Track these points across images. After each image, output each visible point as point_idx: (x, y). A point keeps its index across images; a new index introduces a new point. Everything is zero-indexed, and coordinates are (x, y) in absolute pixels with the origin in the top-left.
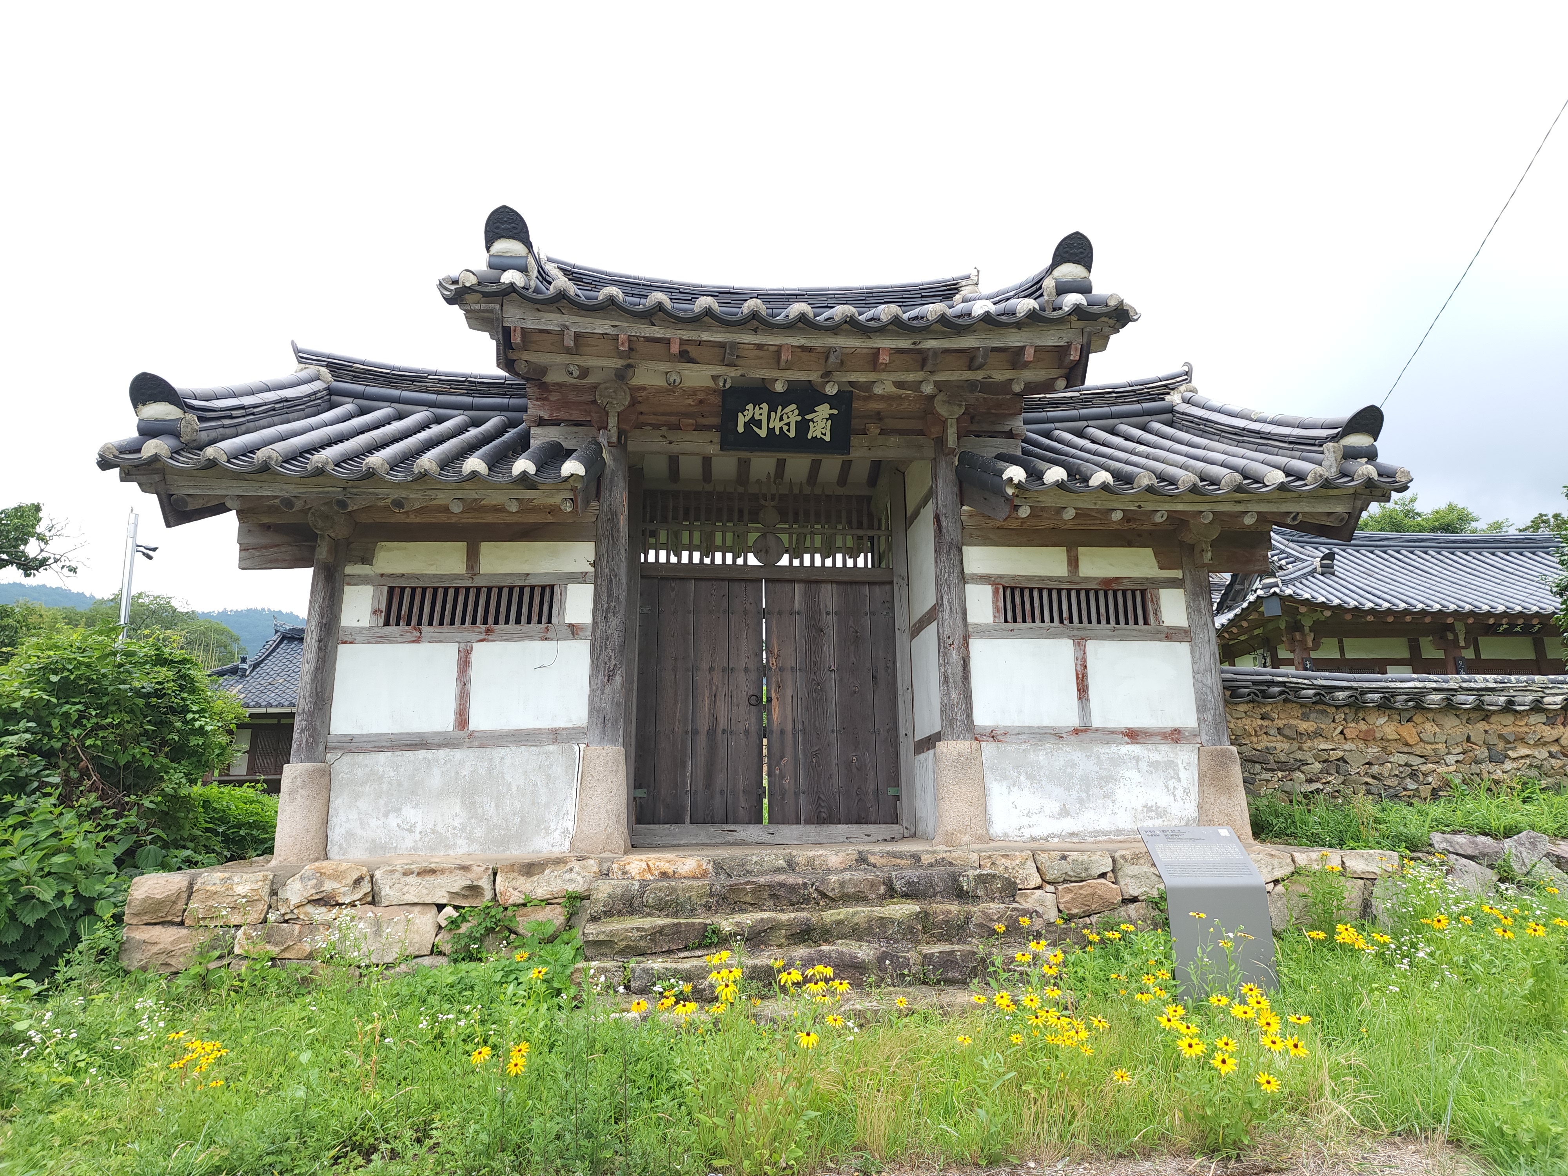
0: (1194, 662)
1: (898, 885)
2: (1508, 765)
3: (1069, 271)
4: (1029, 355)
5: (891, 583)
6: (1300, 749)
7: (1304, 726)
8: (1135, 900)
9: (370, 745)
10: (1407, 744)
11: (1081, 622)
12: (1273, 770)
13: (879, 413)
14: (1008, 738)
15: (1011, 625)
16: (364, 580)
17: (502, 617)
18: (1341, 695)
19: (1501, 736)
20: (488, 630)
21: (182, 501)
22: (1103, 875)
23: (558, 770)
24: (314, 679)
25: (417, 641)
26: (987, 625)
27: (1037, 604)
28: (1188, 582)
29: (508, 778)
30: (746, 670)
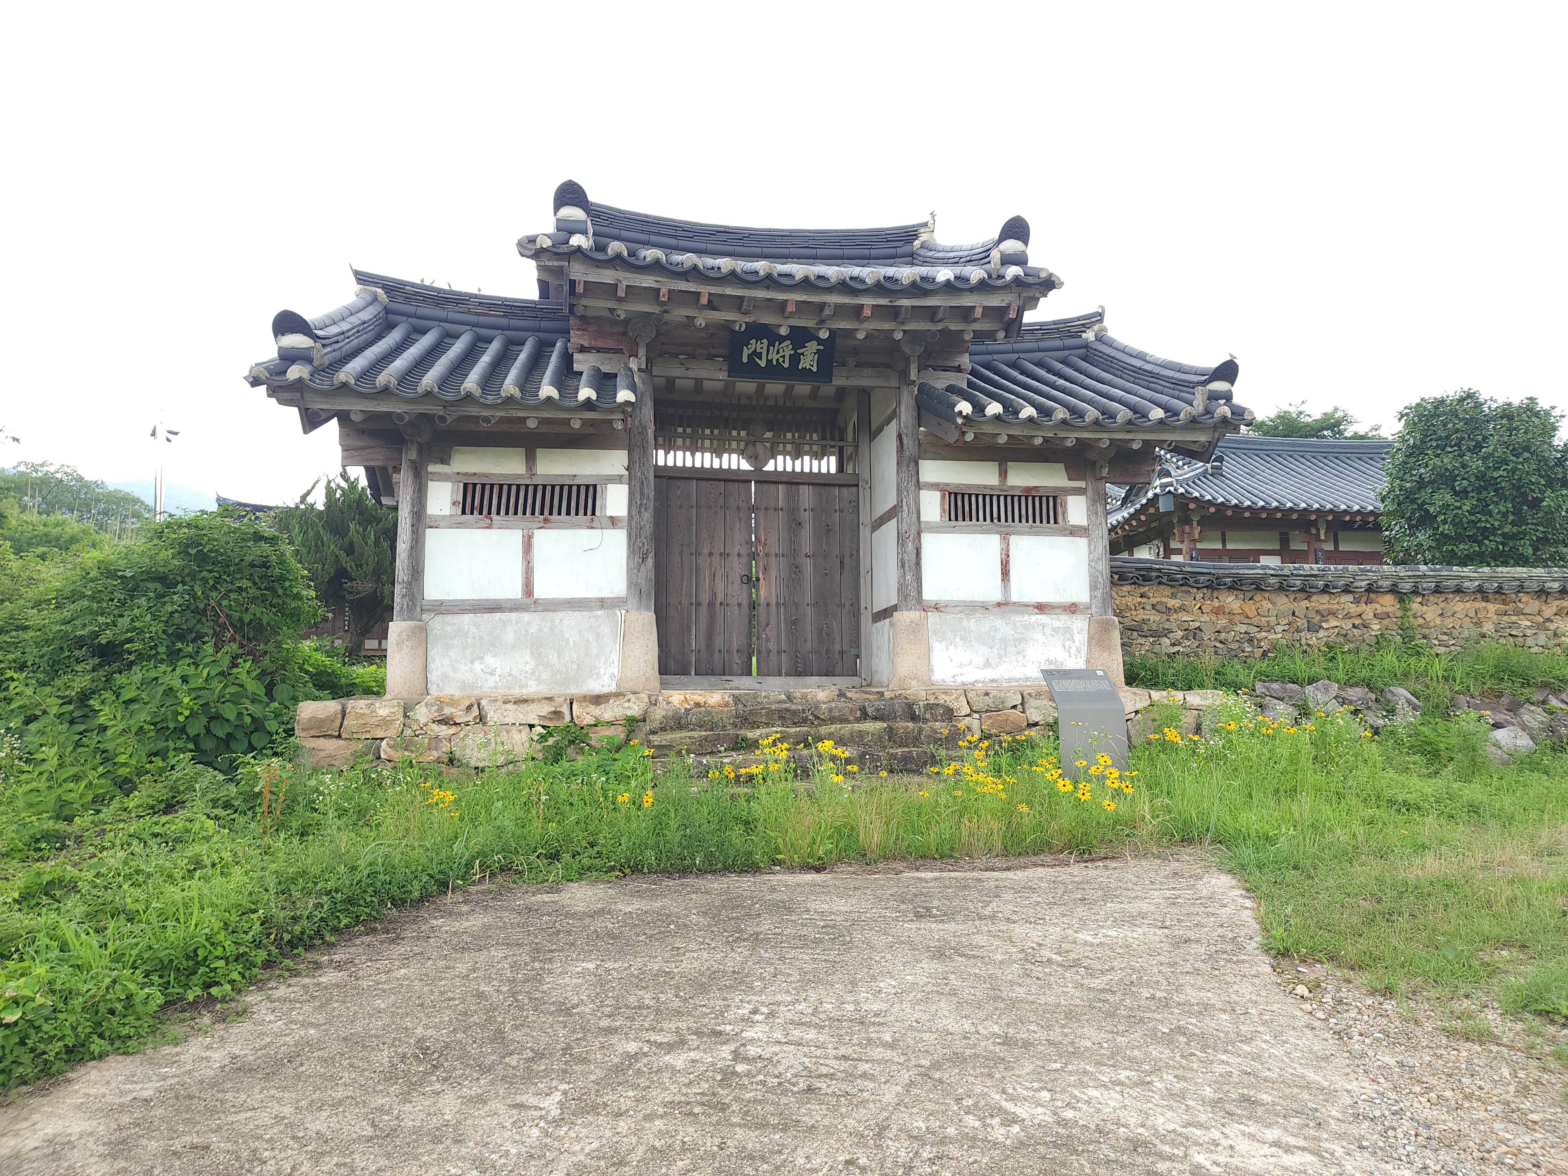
0: (1090, 553)
1: (870, 710)
2: (1321, 634)
3: (1011, 246)
4: (978, 313)
5: (857, 485)
6: (1168, 620)
7: (1172, 603)
8: (1036, 724)
9: (456, 609)
10: (1248, 617)
11: (1006, 521)
12: (1146, 637)
13: (855, 349)
14: (948, 610)
15: (954, 523)
16: (444, 477)
17: (555, 510)
18: (1202, 578)
19: (1318, 612)
20: (545, 520)
21: (316, 413)
22: (1014, 707)
23: (605, 629)
24: (410, 556)
25: (489, 527)
26: (936, 523)
27: (974, 507)
28: (1089, 491)
29: (567, 636)
30: (739, 555)
